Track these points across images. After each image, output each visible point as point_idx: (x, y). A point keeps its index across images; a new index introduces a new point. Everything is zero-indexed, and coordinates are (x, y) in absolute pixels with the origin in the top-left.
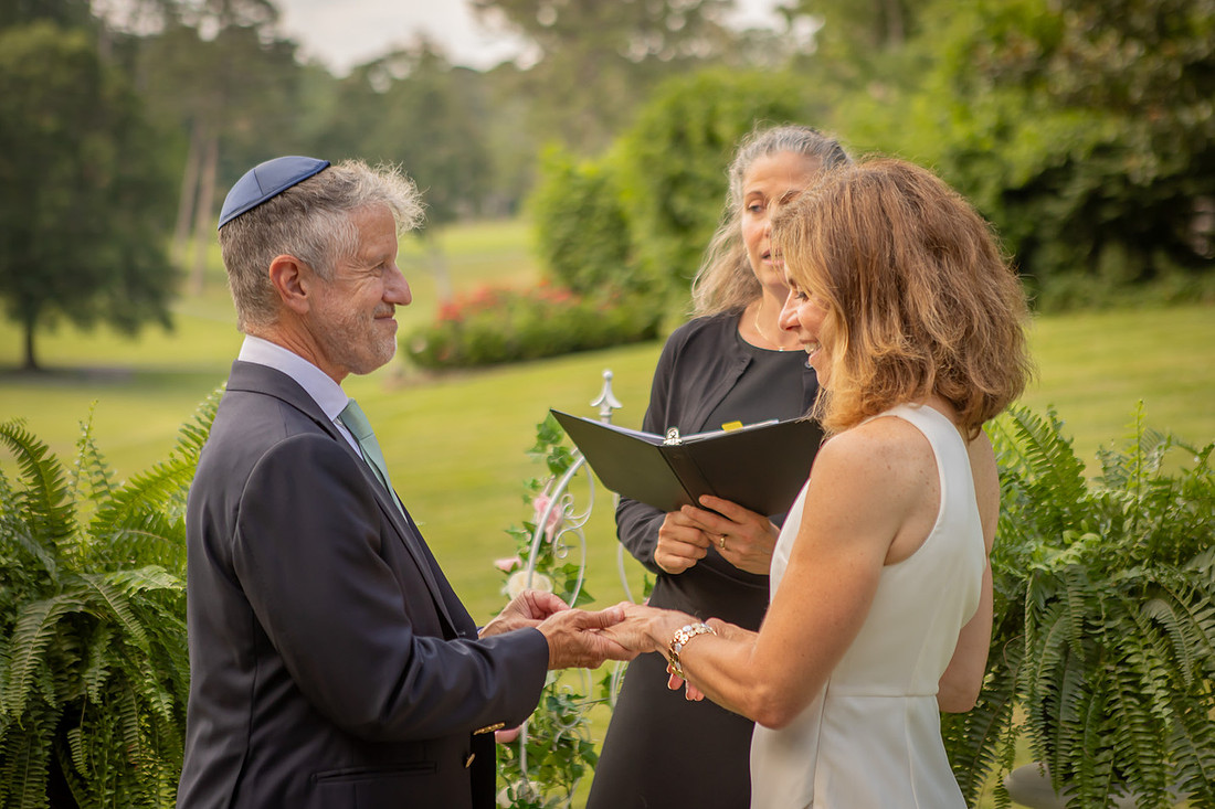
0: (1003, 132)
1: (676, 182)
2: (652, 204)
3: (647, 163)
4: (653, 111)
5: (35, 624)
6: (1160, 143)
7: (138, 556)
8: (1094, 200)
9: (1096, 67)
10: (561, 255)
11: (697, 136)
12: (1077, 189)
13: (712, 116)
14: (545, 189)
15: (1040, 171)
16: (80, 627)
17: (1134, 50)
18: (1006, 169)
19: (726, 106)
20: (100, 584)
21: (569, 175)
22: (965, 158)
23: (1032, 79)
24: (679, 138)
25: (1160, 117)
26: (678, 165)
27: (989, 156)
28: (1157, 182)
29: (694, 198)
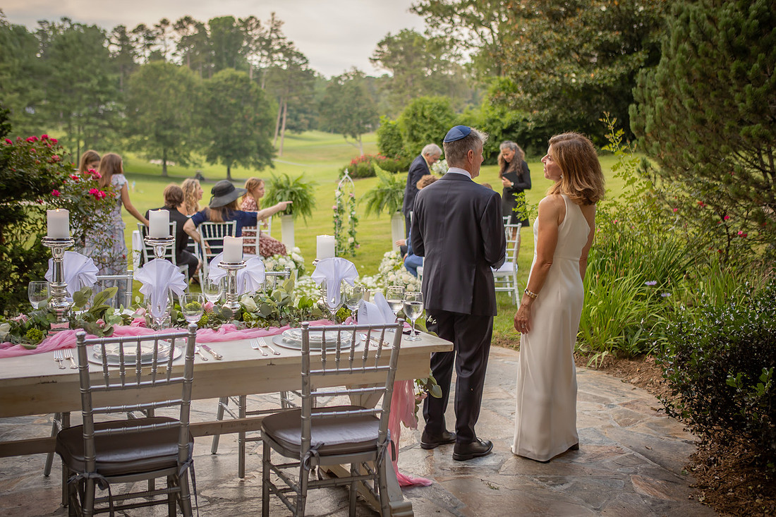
0: (502, 114)
1: (414, 127)
2: (408, 133)
3: (407, 122)
4: (409, 108)
5: (288, 192)
6: (537, 120)
7: (297, 186)
8: (524, 133)
9: (518, 99)
10: (384, 146)
11: (419, 115)
12: (519, 130)
13: (423, 109)
14: (381, 127)
15: (510, 124)
16: (292, 193)
17: (529, 95)
18: (503, 125)
19: (427, 106)
20: (294, 189)
21: (387, 123)
22: (492, 121)
23: (503, 102)
24: (414, 115)
25: (536, 112)
26: (414, 122)
27: (498, 120)
28: (536, 128)
29: (419, 132)
